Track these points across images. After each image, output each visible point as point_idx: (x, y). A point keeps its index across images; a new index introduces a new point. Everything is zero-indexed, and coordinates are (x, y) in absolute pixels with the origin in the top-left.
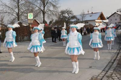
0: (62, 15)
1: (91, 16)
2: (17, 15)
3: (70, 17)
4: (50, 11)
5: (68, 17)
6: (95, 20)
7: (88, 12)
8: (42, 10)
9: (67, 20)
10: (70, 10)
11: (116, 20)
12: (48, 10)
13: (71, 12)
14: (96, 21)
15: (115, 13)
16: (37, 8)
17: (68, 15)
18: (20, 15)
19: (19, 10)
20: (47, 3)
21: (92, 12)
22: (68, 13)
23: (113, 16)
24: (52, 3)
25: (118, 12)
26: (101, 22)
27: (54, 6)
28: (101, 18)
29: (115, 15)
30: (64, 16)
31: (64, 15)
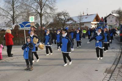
0: (58, 18)
1: (86, 18)
2: (12, 17)
3: (66, 19)
4: (47, 13)
5: (65, 19)
6: (90, 22)
7: (83, 13)
8: (38, 13)
9: (63, 22)
10: (66, 12)
11: (111, 21)
12: (44, 13)
13: (67, 14)
14: (92, 23)
15: (110, 14)
16: (34, 11)
17: (64, 17)
18: (16, 18)
19: (14, 13)
20: (44, 6)
21: (87, 14)
22: (64, 15)
24: (49, 5)
25: (113, 13)
27: (51, 8)
28: (96, 20)
29: (111, 16)
30: (60, 19)
31: (60, 17)
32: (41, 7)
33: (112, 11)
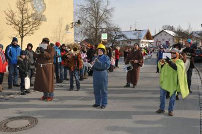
1: (135, 34)
3: (117, 35)
4: (101, 28)
5: (115, 35)
7: (131, 28)
10: (118, 27)
13: (119, 30)
14: (142, 40)
15: (163, 31)
17: (115, 32)
20: (99, 20)
21: (136, 29)
22: (115, 30)
23: (160, 35)
25: (165, 29)
26: (147, 43)
28: (147, 38)
29: (162, 33)
32: (96, 22)
33: (163, 27)
